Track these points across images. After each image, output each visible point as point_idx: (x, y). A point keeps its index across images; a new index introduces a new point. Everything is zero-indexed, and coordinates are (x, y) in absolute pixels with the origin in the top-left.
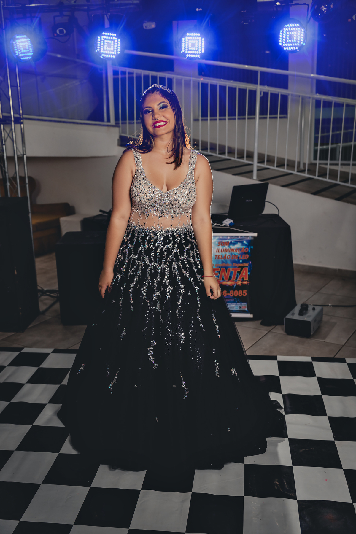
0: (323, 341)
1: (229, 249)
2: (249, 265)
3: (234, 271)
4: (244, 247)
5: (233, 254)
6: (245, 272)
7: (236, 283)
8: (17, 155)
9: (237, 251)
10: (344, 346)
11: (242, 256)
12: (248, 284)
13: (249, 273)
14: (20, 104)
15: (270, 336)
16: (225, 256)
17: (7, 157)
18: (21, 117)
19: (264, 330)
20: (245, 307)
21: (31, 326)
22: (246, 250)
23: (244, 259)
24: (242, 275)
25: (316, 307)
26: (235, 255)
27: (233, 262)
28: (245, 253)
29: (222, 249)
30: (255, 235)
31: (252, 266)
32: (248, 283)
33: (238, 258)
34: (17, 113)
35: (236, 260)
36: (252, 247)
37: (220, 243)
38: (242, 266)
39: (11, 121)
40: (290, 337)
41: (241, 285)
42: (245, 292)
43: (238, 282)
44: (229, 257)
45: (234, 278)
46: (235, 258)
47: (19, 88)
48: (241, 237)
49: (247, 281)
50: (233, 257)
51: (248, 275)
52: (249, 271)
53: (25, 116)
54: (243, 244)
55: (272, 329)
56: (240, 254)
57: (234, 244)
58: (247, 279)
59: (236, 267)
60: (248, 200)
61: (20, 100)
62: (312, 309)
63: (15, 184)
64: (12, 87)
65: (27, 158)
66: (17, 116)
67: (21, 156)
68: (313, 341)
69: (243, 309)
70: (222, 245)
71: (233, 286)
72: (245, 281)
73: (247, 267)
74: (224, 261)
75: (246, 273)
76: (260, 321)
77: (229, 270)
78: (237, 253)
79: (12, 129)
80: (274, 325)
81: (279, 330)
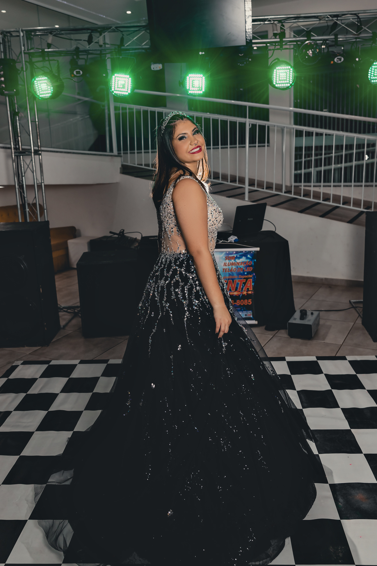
0: (323, 342)
1: (235, 263)
2: (253, 276)
3: (240, 282)
4: (249, 260)
5: (239, 267)
6: (249, 282)
7: (242, 293)
8: (37, 184)
9: (242, 265)
10: (342, 346)
11: (246, 268)
12: (253, 294)
13: (253, 284)
14: (39, 137)
15: (275, 339)
16: (232, 269)
17: (26, 185)
18: (40, 149)
19: (269, 334)
20: (250, 315)
21: (54, 340)
22: (250, 263)
23: (248, 271)
24: (247, 286)
25: (314, 312)
26: (240, 268)
27: (239, 274)
28: (249, 266)
29: (229, 263)
30: (258, 249)
31: (256, 277)
32: (253, 292)
33: (243, 270)
34: (36, 146)
35: (242, 272)
36: (255, 260)
37: (227, 258)
38: (247, 278)
39: (31, 152)
40: (294, 340)
41: (246, 295)
42: (250, 300)
43: (244, 292)
44: (235, 270)
45: (240, 289)
46: (241, 270)
47: (37, 123)
48: (246, 251)
49: (252, 291)
50: (239, 270)
51: (253, 285)
52: (253, 282)
53: (43, 149)
54: (247, 258)
55: (275, 333)
56: (244, 267)
57: (239, 258)
58: (252, 290)
59: (241, 279)
60: (250, 218)
61: (38, 133)
62: (310, 313)
63: (35, 210)
64: (32, 122)
65: (45, 186)
66: (36, 148)
67: (40, 184)
68: (314, 342)
69: (249, 316)
70: (228, 259)
71: (239, 296)
72: (250, 291)
73: (251, 278)
74: (231, 274)
75: (250, 284)
76: (264, 327)
77: (236, 281)
78: (242, 266)
79: (32, 160)
80: (277, 330)
81: (283, 334)
